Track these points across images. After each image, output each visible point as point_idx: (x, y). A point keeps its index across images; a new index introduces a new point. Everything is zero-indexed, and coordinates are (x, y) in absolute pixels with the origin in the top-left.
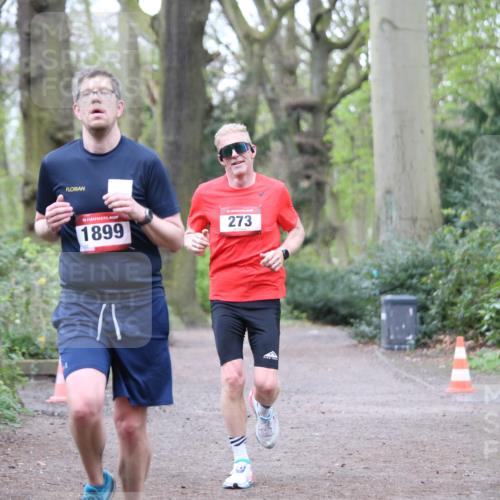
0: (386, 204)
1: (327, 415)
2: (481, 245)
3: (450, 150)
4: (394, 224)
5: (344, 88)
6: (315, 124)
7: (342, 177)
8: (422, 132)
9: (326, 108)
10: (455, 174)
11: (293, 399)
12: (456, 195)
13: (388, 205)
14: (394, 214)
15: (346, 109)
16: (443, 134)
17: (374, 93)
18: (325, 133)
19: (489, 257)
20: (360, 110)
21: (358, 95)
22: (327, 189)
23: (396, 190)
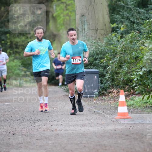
0: (82, 22)
1: (55, 132)
2: (131, 42)
4: (86, 33)
7: (58, 9)
10: (117, 5)
11: (36, 124)
13: (83, 23)
14: (86, 27)
22: (50, 15)
23: (87, 14)
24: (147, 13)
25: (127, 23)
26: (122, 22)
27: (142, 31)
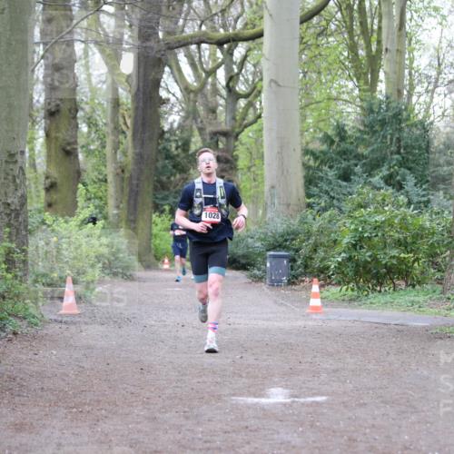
1: (232, 326)
2: (330, 221)
3: (311, 163)
4: (276, 208)
5: (246, 122)
6: (227, 145)
7: (244, 178)
8: (294, 150)
9: (235, 134)
10: (315, 178)
12: (315, 190)
13: (272, 196)
14: (276, 202)
15: (247, 135)
16: (306, 152)
17: (264, 126)
18: (234, 151)
19: (334, 229)
20: (255, 136)
21: (255, 127)
23: (277, 186)
24: (350, 187)
25: (326, 197)
26: (320, 197)
27: (343, 209)
